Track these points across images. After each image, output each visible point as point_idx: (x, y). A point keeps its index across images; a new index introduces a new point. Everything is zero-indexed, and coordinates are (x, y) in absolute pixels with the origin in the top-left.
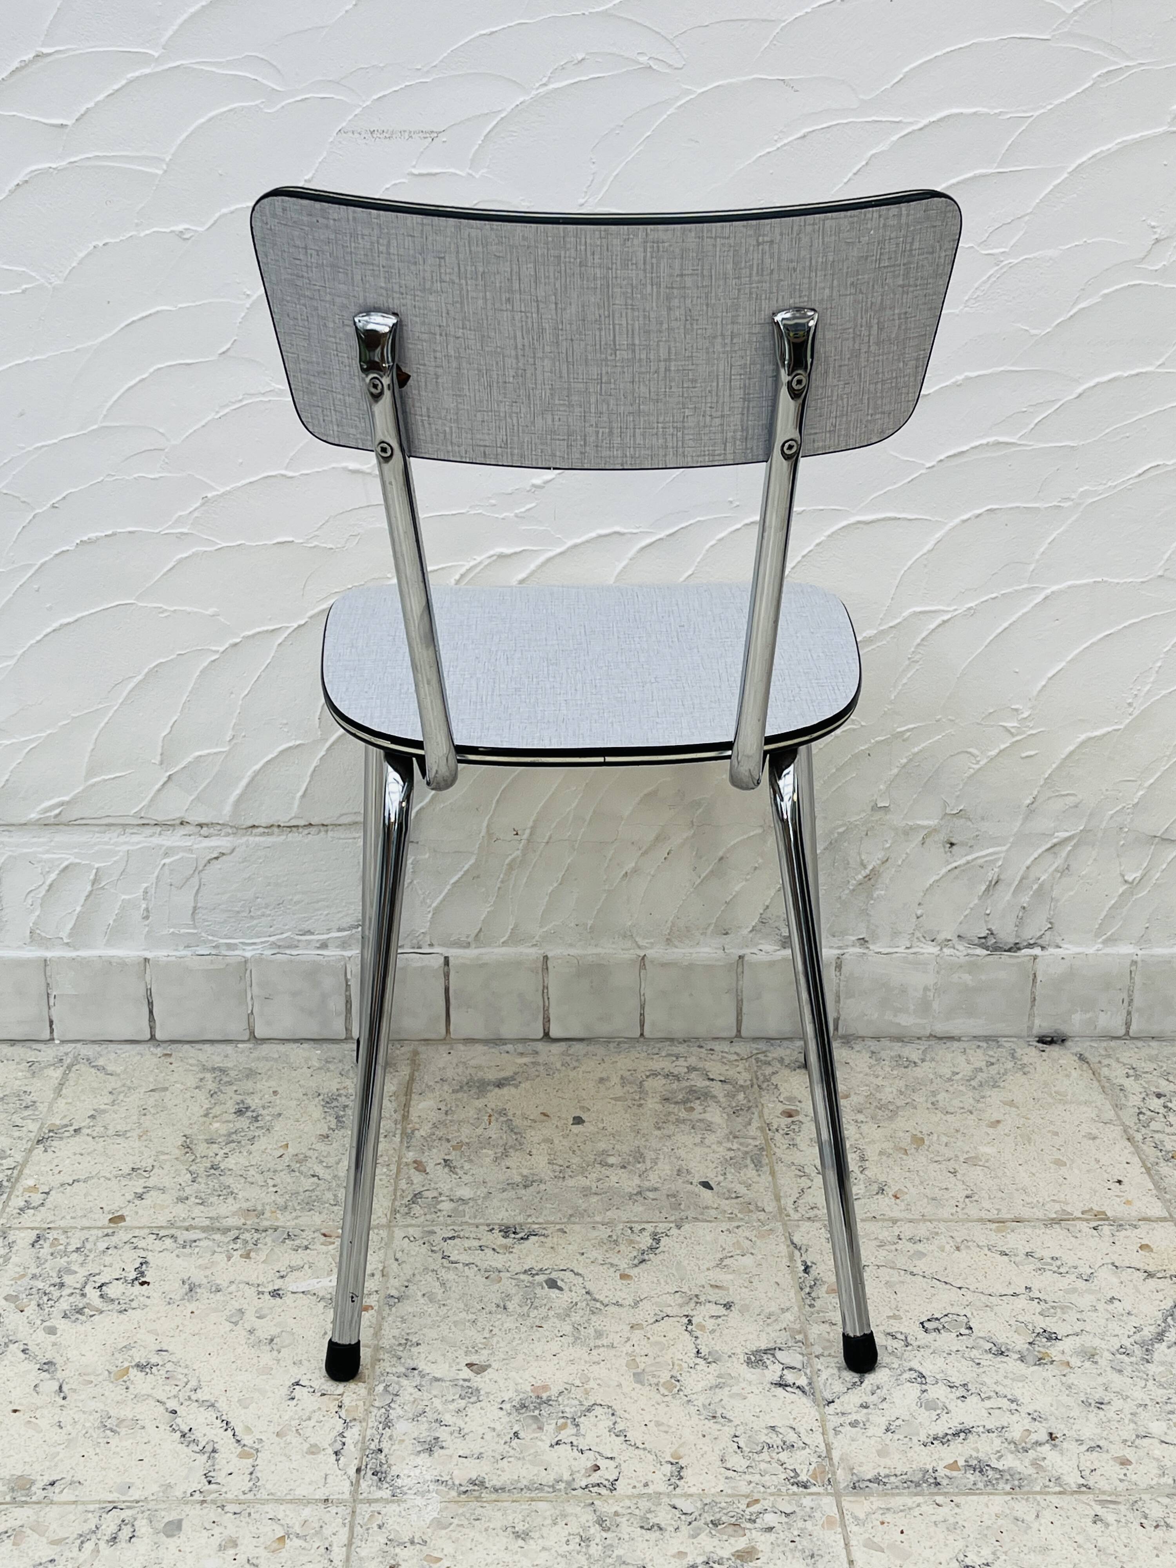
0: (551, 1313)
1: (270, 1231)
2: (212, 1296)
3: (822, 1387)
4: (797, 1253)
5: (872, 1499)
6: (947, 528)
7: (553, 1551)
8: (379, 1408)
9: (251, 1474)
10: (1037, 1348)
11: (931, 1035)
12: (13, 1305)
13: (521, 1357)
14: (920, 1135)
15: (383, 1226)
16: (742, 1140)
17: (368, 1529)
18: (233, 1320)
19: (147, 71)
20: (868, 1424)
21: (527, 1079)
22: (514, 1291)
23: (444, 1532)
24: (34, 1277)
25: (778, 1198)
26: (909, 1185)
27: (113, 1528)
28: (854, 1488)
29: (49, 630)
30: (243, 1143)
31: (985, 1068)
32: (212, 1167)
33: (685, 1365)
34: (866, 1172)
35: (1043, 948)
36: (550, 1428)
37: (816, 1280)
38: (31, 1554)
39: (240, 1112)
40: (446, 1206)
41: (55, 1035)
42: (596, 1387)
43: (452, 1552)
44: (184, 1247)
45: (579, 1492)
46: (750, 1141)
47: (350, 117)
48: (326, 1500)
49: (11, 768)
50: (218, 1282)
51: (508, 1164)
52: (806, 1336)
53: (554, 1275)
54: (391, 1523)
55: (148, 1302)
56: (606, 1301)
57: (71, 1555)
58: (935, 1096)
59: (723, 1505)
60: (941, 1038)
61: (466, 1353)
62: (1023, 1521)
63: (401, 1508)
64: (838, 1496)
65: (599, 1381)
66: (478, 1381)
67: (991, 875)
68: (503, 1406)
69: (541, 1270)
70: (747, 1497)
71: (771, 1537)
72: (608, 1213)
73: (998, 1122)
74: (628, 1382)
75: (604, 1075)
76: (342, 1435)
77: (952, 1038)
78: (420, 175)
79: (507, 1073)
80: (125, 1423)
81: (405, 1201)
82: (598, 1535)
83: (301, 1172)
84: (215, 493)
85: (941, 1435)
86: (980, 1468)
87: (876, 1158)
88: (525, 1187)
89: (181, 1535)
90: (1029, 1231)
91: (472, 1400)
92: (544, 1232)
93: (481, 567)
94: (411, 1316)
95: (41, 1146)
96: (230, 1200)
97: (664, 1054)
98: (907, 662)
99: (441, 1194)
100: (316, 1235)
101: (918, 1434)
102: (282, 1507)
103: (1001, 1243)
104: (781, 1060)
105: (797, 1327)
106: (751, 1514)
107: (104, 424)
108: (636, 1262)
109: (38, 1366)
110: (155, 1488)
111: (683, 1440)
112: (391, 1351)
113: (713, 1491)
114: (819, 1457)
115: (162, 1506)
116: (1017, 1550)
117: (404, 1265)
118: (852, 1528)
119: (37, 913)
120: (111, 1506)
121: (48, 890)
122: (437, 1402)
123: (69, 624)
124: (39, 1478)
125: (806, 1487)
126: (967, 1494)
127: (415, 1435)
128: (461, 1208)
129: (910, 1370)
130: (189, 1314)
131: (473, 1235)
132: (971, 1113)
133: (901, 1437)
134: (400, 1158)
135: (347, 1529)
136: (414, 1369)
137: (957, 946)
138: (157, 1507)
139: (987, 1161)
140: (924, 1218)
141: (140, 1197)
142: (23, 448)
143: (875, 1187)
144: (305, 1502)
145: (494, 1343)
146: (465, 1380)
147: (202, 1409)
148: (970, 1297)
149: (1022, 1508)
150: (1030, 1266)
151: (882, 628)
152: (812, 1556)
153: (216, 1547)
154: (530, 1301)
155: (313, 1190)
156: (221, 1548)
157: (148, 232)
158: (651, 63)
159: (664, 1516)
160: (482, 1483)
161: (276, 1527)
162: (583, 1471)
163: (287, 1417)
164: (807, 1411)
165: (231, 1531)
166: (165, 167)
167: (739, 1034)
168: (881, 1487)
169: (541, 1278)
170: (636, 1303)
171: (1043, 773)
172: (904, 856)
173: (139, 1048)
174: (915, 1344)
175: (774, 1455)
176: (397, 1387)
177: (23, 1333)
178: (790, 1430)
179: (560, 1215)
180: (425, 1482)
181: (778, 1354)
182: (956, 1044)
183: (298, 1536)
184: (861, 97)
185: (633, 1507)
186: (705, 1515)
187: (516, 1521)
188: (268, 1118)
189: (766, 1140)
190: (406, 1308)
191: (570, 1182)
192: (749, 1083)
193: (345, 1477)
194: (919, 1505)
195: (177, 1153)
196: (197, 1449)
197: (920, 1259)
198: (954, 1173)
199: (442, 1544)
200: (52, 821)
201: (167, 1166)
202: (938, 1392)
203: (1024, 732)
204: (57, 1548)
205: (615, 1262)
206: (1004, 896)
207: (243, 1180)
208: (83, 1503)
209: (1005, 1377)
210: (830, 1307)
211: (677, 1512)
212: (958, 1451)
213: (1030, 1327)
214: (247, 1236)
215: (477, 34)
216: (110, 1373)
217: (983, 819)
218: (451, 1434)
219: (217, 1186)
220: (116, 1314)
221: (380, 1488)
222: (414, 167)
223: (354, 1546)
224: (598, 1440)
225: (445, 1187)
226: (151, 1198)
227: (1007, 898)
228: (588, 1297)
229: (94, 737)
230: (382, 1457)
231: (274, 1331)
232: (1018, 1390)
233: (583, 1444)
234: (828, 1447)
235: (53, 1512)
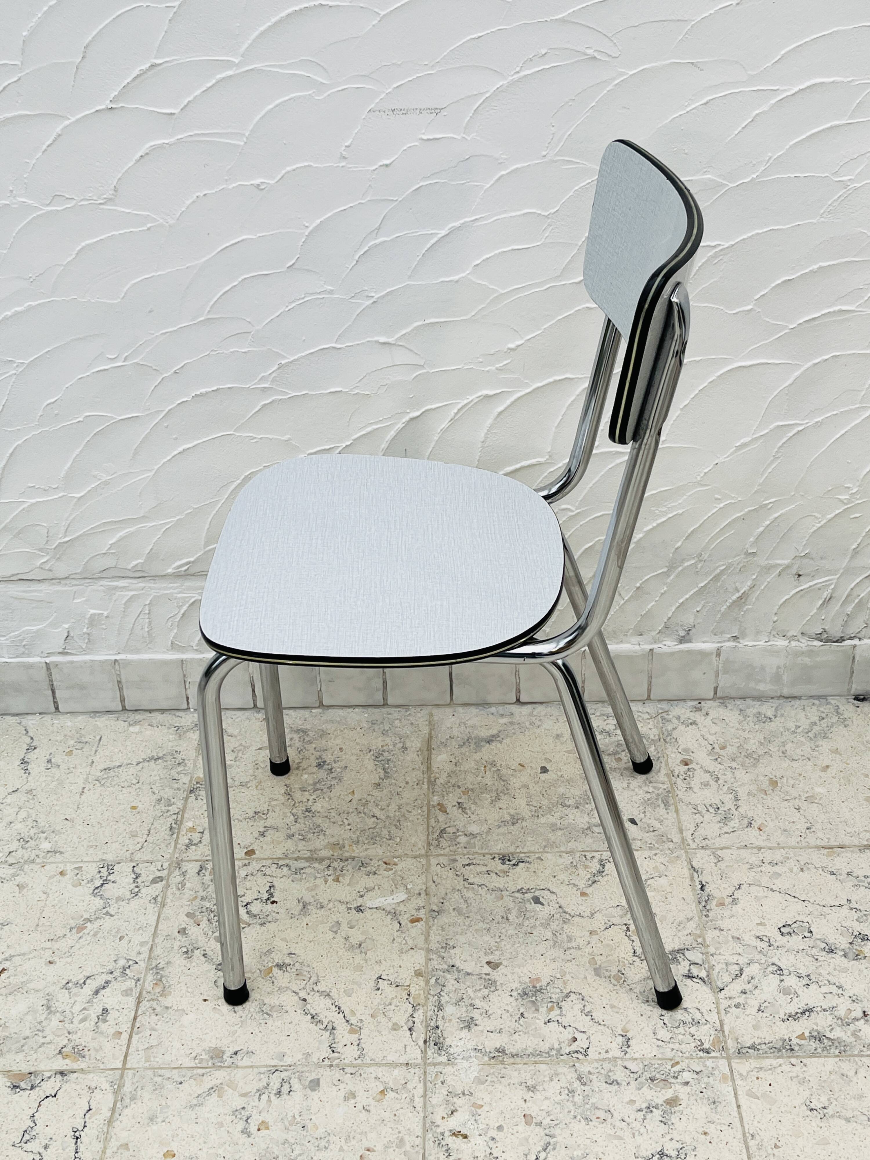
0: (538, 923)
1: (350, 861)
2: (318, 911)
3: (716, 978)
4: (695, 874)
5: (751, 1061)
6: (803, 369)
7: (552, 1099)
8: (434, 996)
9: (358, 1045)
10: (855, 947)
11: (781, 696)
12: (192, 921)
13: (521, 956)
14: (774, 779)
15: (422, 855)
16: (654, 785)
17: (435, 1084)
18: (335, 929)
19: (230, 73)
20: (746, 1006)
21: (507, 736)
22: (512, 906)
23: (482, 1086)
24: (202, 899)
25: (681, 831)
26: (768, 819)
27: (278, 1085)
28: (739, 1053)
29: (175, 453)
30: (325, 790)
31: (818, 722)
32: (307, 810)
33: (627, 962)
34: (739, 809)
35: (860, 639)
36: (543, 1010)
37: (708, 896)
38: (230, 1104)
39: (319, 766)
40: (463, 839)
41: (190, 706)
42: (570, 979)
43: (489, 1100)
44: (296, 873)
45: (565, 1057)
46: (661, 785)
47: (377, 101)
48: (407, 1064)
49: (154, 541)
50: (321, 901)
51: (501, 806)
52: (704, 939)
53: (537, 893)
54: (449, 1080)
55: (278, 916)
56: (572, 914)
57: (254, 1104)
58: (784, 746)
59: (657, 1066)
60: (787, 698)
61: (486, 954)
62: (847, 1077)
63: (454, 1069)
64: (729, 1058)
65: (572, 975)
66: (495, 975)
67: (826, 594)
68: (513, 994)
69: (528, 889)
70: (671, 1060)
71: (687, 1089)
72: (569, 844)
73: (828, 767)
74: (591, 975)
75: (559, 732)
76: (412, 1016)
77: (794, 698)
78: (428, 140)
79: (494, 732)
80: (274, 1009)
81: (435, 836)
82: (579, 1088)
83: (365, 814)
84: (287, 361)
85: (793, 1014)
86: (819, 1038)
87: (745, 798)
88: (513, 824)
89: (320, 1089)
90: (849, 855)
91: (492, 990)
92: (528, 859)
93: (472, 403)
94: (447, 926)
95: (193, 795)
96: (321, 837)
97: (598, 714)
98: (772, 458)
99: (458, 830)
100: (380, 863)
101: (778, 1013)
102: (380, 1069)
103: (830, 865)
104: (678, 718)
105: (698, 932)
106: (675, 1073)
107: (209, 317)
108: (590, 882)
109: (214, 967)
110: (300, 1056)
111: (628, 1018)
112: (437, 952)
113: (650, 1056)
114: (716, 1030)
115: (306, 1069)
116: (843, 1097)
117: (439, 886)
118: (738, 1082)
119: (175, 631)
120: (274, 1069)
121: (182, 617)
122: (470, 991)
123: (189, 448)
124: (227, 1049)
125: (708, 1053)
126: (810, 1057)
127: (459, 1015)
128: (472, 841)
129: (773, 964)
130: (305, 926)
131: (482, 862)
132: (809, 760)
133: (768, 1015)
134: (429, 802)
135: (422, 1084)
136: (453, 966)
137: (801, 640)
138: (303, 1070)
139: (820, 800)
140: (779, 846)
141: (263, 834)
142: (153, 334)
143: (746, 822)
144: (394, 1065)
145: (502, 946)
146: (486, 974)
147: (322, 997)
148: (810, 908)
149: (846, 1067)
150: (850, 882)
151: (755, 436)
152: (714, 1103)
153: (342, 1098)
154: (523, 913)
155: (375, 828)
156: (346, 1099)
157: (234, 185)
158: (596, 54)
159: (619, 1075)
160: (503, 1051)
161: (378, 1083)
162: (567, 1042)
163: (376, 1003)
164: (707, 996)
165: (350, 1087)
166: (245, 139)
167: (649, 698)
168: (756, 1052)
169: (529, 896)
170: (592, 914)
171: (865, 528)
172: (766, 583)
173: (247, 713)
174: (776, 945)
175: (687, 1029)
176: (443, 980)
177: (202, 941)
178: (697, 1011)
179: (537, 846)
180: (468, 1050)
181: (686, 953)
182: (798, 702)
183: (392, 1090)
184: (749, 73)
185: (600, 1068)
186: (646, 1073)
187: (527, 1078)
188: (339, 770)
189: (671, 785)
190: (443, 919)
191: (543, 820)
192: (657, 737)
193: (417, 1047)
194: (780, 1065)
195: (282, 799)
196: (323, 1027)
197: (777, 878)
198: (798, 809)
199: (482, 1094)
200: (183, 573)
201: (277, 810)
202: (791, 981)
203: (853, 502)
204: (245, 1099)
205: (576, 883)
206: (835, 607)
207: (328, 820)
208: (257, 1067)
209: (835, 969)
210: (719, 917)
211: (628, 1071)
212: (804, 1026)
213: (850, 931)
214: (335, 864)
215: (468, 38)
216: (261, 971)
217: (822, 558)
218: (481, 1015)
219: (311, 825)
220: (259, 927)
221: (440, 1055)
222: (424, 134)
223: (427, 1097)
224: (574, 1019)
225: (460, 825)
226: (270, 834)
227: (837, 608)
228: (561, 910)
229: (209, 520)
230: (439, 1031)
231: (361, 938)
232: (844, 980)
233: (565, 1021)
234: (722, 1025)
235: (239, 1074)
